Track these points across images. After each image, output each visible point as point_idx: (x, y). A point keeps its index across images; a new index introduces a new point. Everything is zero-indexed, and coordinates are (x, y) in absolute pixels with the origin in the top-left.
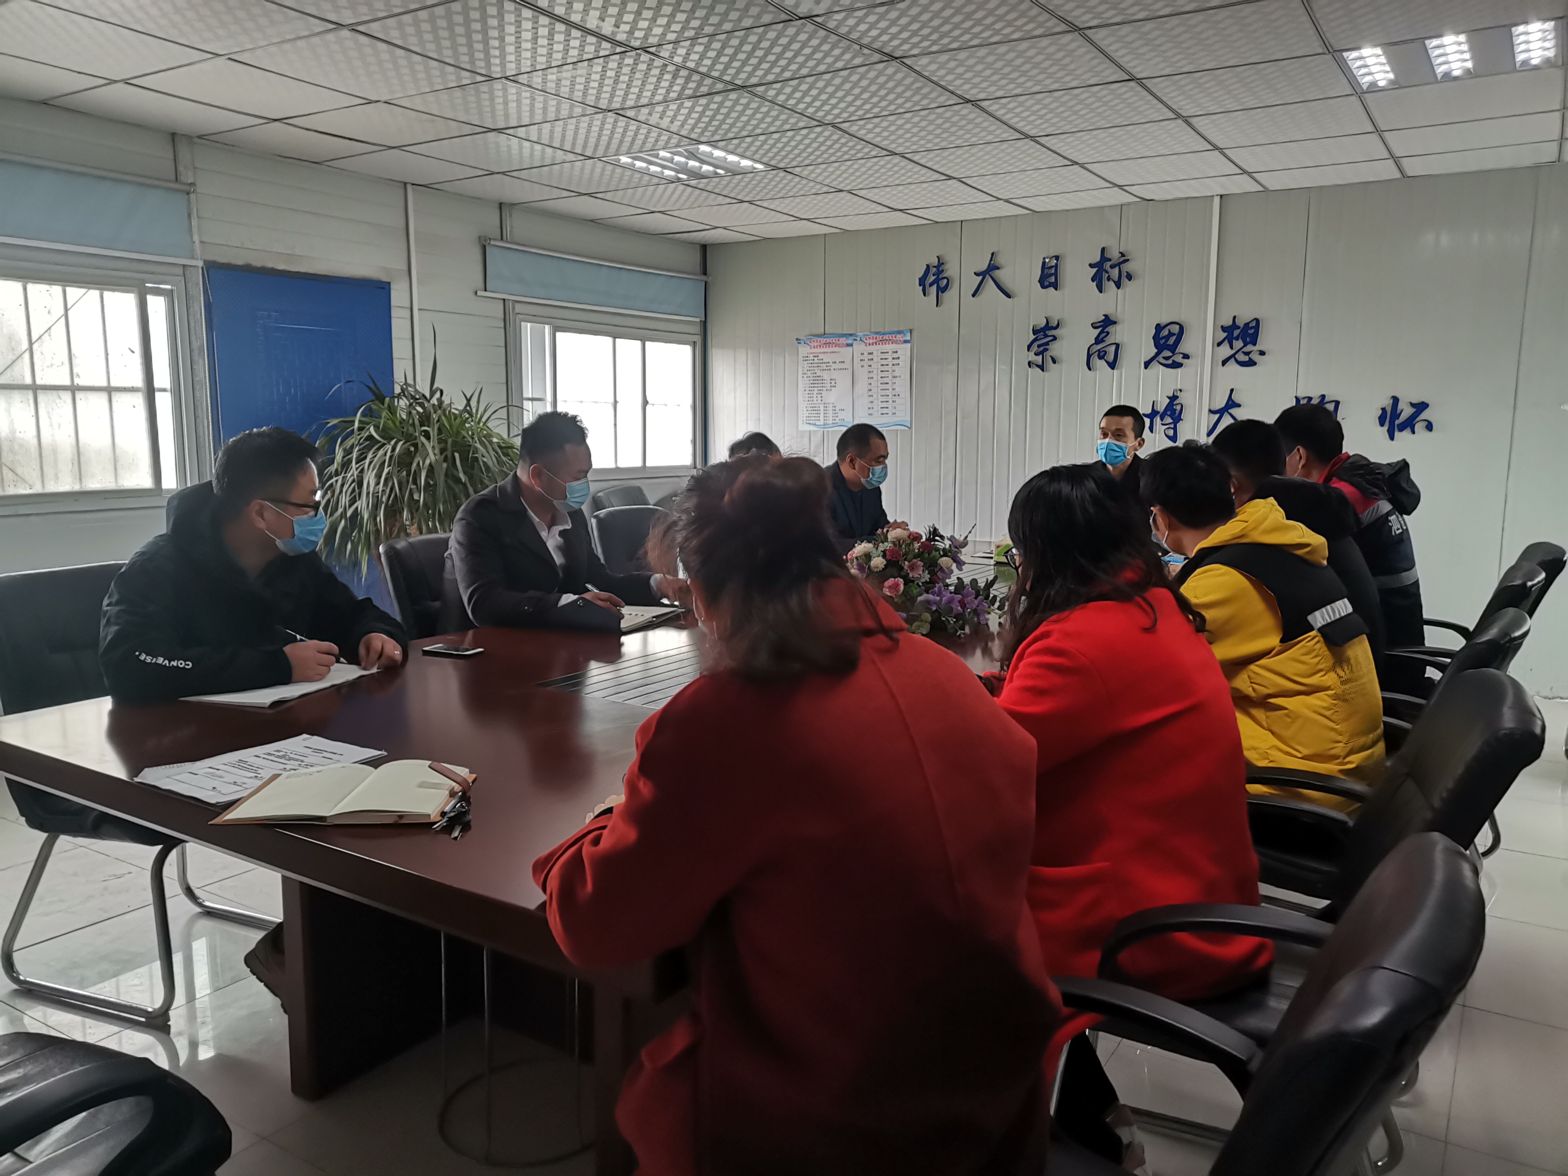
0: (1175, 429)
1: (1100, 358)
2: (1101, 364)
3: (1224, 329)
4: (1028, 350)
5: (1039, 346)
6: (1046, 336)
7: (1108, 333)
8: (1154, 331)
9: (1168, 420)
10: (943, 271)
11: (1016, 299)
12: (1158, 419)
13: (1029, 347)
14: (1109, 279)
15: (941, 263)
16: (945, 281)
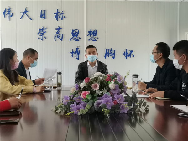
0: (78, 56)
1: (58, 37)
2: (58, 39)
3: (89, 32)
4: (38, 35)
5: (41, 34)
6: (43, 31)
7: (60, 31)
8: (72, 31)
9: (76, 54)
10: (10, 11)
11: (33, 21)
12: (74, 54)
13: (38, 34)
14: (59, 17)
15: (9, 9)
16: (12, 14)
